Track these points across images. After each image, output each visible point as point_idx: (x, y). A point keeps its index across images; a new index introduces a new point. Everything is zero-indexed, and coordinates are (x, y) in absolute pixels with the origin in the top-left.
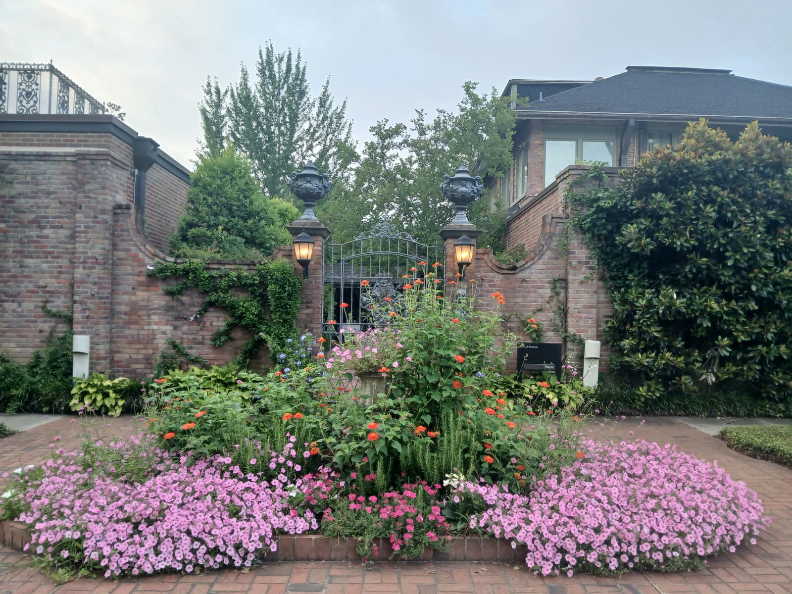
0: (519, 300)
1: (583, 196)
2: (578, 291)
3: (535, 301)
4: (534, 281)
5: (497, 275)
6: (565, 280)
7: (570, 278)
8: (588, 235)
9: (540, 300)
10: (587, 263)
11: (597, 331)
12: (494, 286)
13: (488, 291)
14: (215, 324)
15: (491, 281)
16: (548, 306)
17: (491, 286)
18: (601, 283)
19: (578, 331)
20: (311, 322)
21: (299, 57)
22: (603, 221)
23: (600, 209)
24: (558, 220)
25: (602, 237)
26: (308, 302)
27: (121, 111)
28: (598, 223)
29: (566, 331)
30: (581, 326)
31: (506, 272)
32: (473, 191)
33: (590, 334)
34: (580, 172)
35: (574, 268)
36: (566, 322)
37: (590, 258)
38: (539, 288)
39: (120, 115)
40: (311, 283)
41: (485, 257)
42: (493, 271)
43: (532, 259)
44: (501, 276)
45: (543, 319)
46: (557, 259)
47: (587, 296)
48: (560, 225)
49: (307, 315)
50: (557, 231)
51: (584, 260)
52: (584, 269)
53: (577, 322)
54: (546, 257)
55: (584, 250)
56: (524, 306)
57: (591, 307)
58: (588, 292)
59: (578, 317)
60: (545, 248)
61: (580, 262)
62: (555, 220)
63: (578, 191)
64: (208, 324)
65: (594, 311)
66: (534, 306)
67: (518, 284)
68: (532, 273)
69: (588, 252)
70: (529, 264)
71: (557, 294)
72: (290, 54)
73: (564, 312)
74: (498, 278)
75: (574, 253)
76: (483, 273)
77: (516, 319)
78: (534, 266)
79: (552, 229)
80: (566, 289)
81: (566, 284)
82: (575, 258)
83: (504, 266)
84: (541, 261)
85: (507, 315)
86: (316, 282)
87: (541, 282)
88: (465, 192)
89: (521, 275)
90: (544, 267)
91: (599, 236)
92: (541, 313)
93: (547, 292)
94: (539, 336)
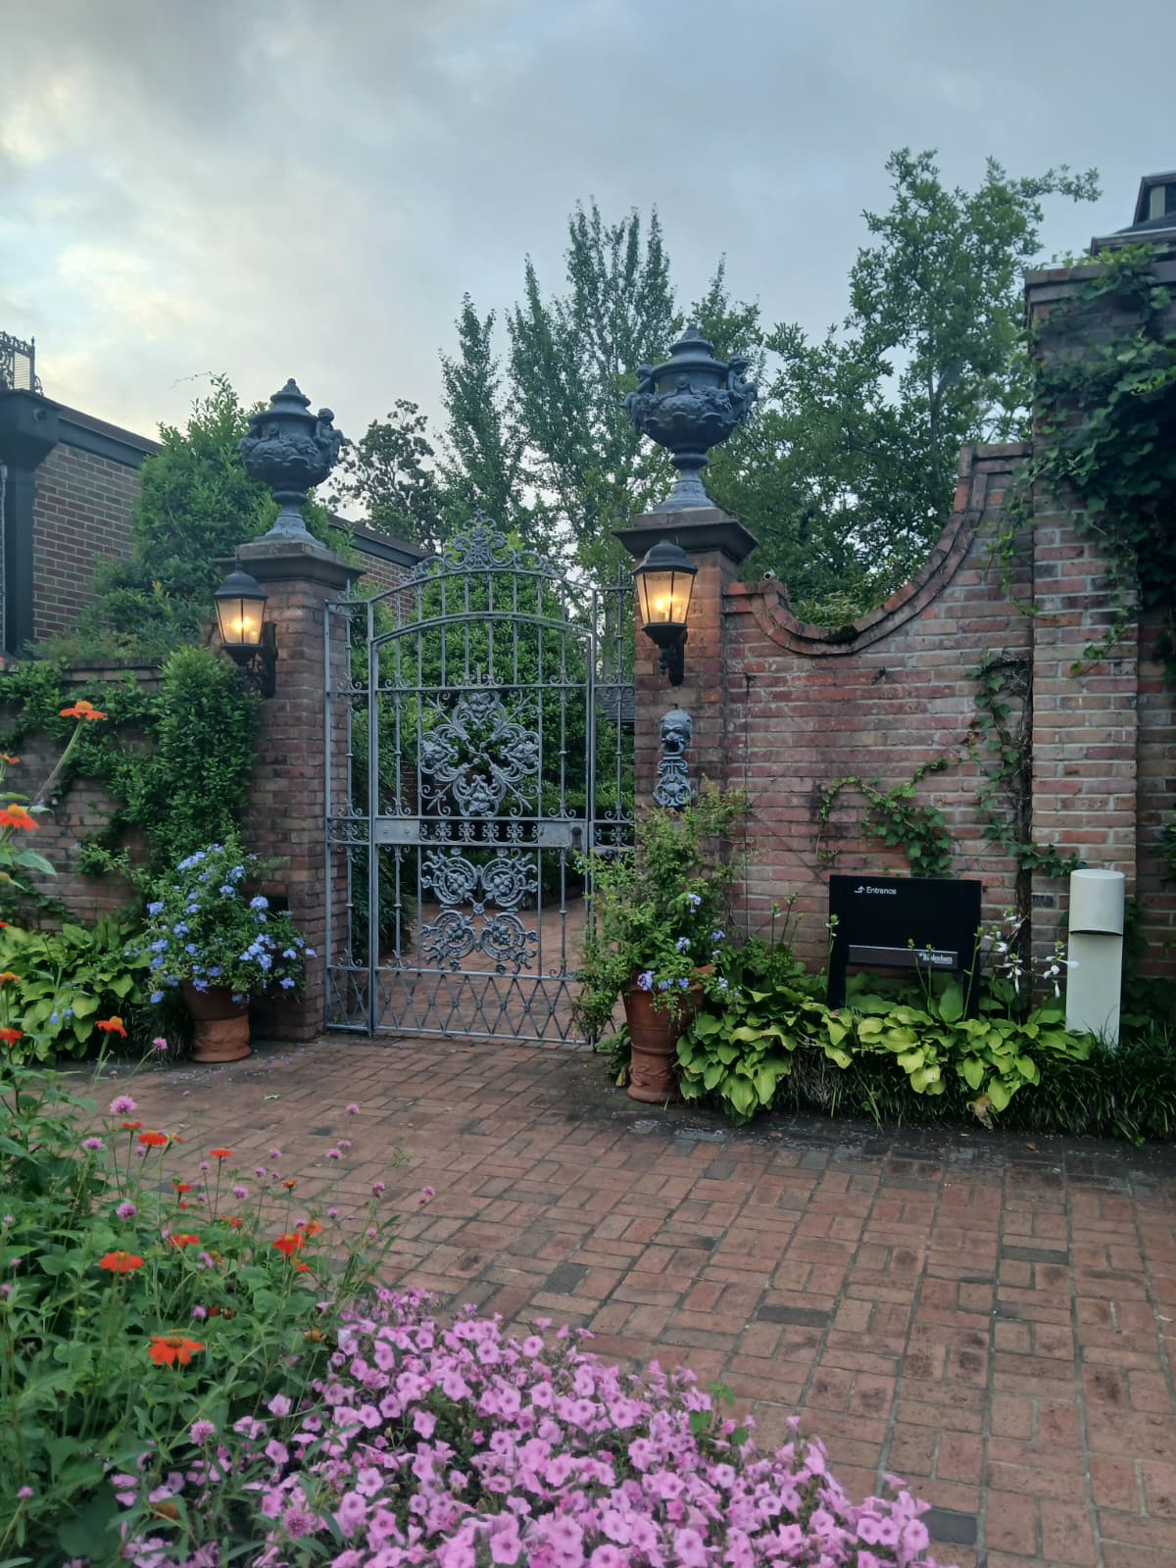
0: (867, 738)
1: (1078, 372)
2: (1065, 703)
3: (921, 740)
4: (919, 675)
5: (796, 661)
6: (1024, 666)
7: (1040, 656)
8: (1097, 505)
9: (938, 735)
10: (1099, 602)
11: (1141, 836)
12: (784, 697)
13: (767, 714)
14: (88, 820)
15: (777, 681)
16: (964, 754)
17: (778, 697)
18: (1154, 672)
19: (1066, 837)
20: (285, 814)
21: (655, 224)
22: (1148, 448)
23: (1132, 409)
24: (997, 466)
25: (1150, 509)
26: (276, 762)
27: (419, 413)
28: (1129, 459)
29: (1027, 838)
30: (1077, 822)
31: (823, 648)
32: (711, 402)
33: (1110, 845)
34: (1067, 291)
35: (1053, 621)
36: (1028, 805)
37: (1110, 585)
38: (935, 694)
39: (418, 421)
40: (282, 708)
41: (755, 606)
42: (781, 650)
43: (910, 601)
44: (807, 663)
45: (951, 796)
46: (996, 595)
47: (1098, 714)
48: (1005, 481)
49: (276, 794)
50: (995, 504)
51: (1089, 592)
52: (1087, 624)
53: (1065, 805)
54: (957, 591)
55: (1086, 559)
56: (887, 757)
57: (1116, 753)
58: (1104, 704)
59: (1066, 787)
60: (953, 561)
61: (1071, 602)
62: (987, 466)
63: (1065, 358)
64: (75, 820)
65: (1128, 766)
66: (918, 755)
67: (859, 688)
68: (909, 648)
69: (1101, 562)
70: (898, 619)
71: (998, 714)
72: (636, 220)
73: (1018, 776)
74: (798, 672)
75: (1049, 570)
76: (751, 660)
77: (857, 800)
78: (915, 625)
79: (977, 498)
80: (1027, 693)
81: (1029, 676)
82: (1054, 587)
83: (813, 631)
84: (939, 608)
85: (828, 786)
86: (296, 707)
87: (940, 676)
88: (685, 408)
89: (872, 657)
90: (951, 625)
91: (1138, 501)
92: (944, 780)
93: (964, 708)
94: (934, 854)
